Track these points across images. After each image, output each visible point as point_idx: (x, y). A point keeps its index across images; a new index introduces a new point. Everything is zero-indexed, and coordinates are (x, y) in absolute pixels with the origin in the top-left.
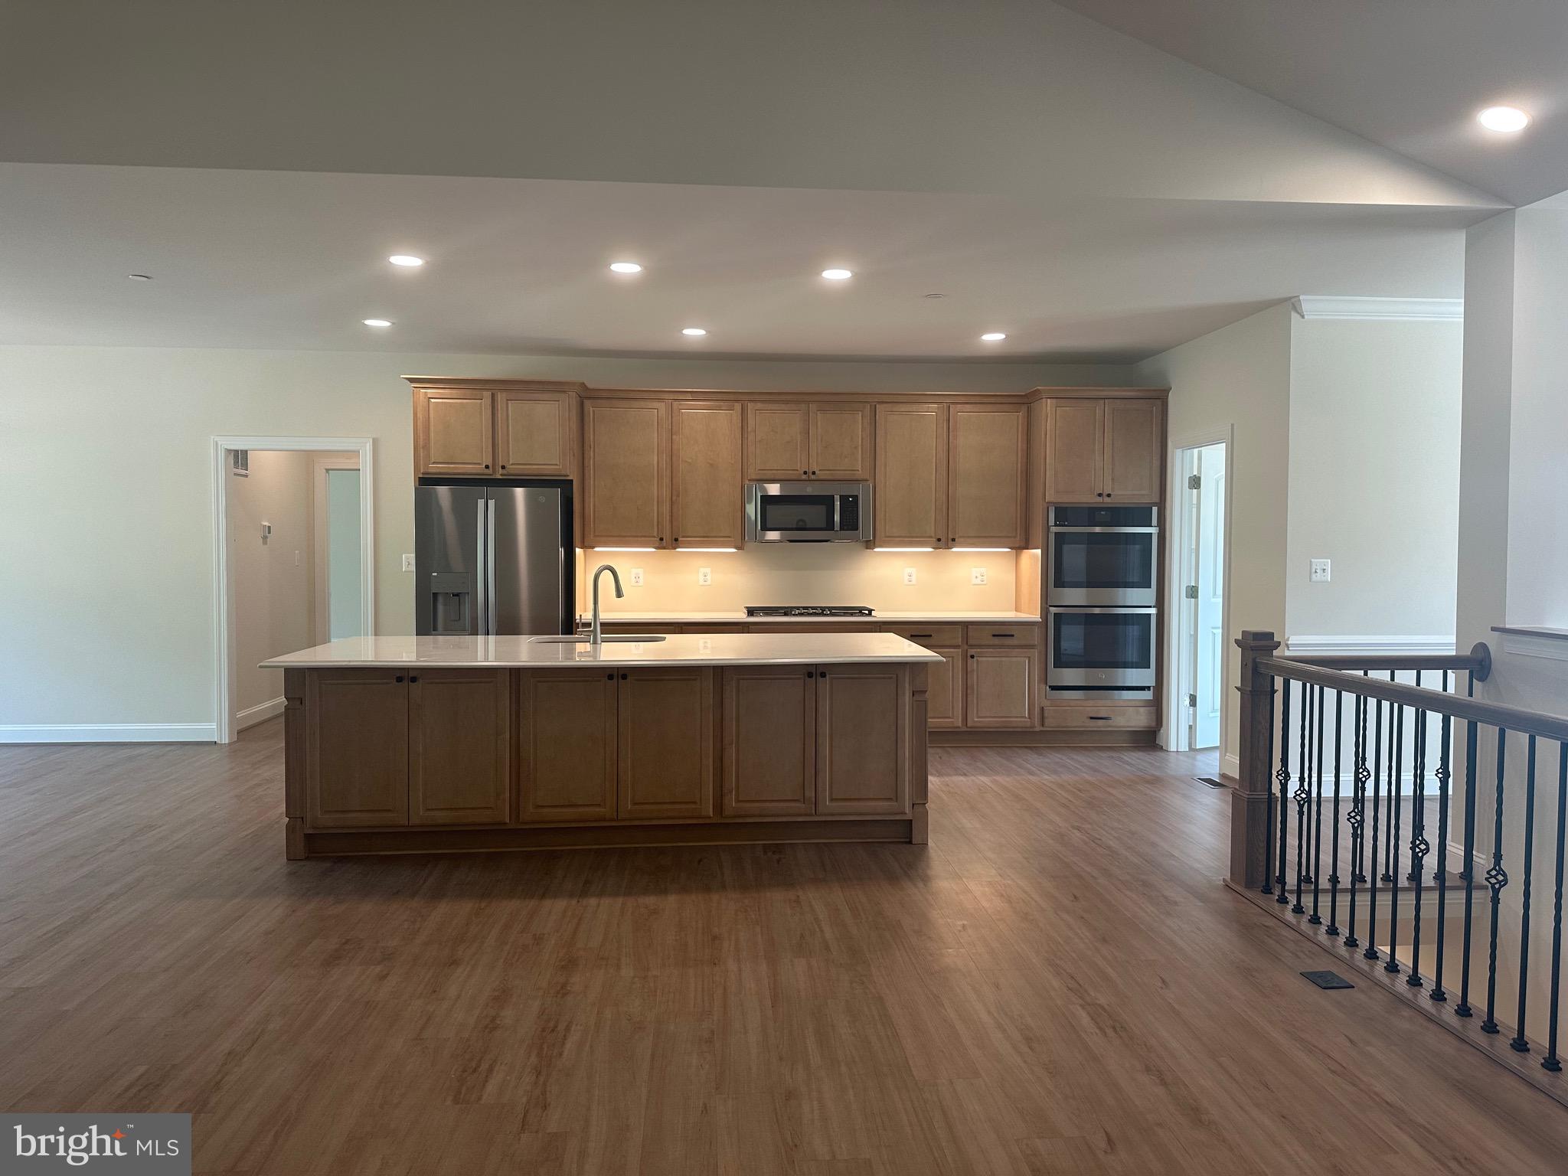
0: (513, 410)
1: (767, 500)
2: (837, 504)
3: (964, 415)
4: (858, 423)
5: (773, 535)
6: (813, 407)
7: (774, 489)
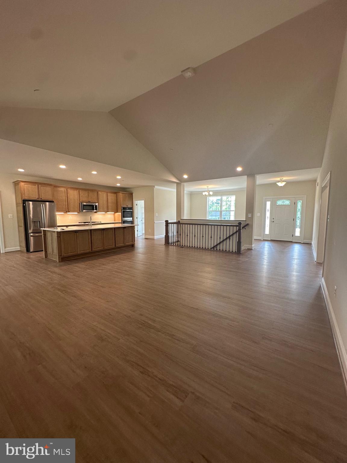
0: (42, 188)
1: (84, 205)
2: (94, 206)
3: (109, 194)
4: (95, 194)
5: (84, 211)
6: (89, 191)
7: (85, 204)
